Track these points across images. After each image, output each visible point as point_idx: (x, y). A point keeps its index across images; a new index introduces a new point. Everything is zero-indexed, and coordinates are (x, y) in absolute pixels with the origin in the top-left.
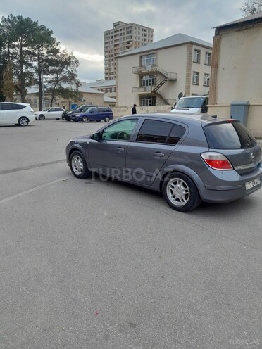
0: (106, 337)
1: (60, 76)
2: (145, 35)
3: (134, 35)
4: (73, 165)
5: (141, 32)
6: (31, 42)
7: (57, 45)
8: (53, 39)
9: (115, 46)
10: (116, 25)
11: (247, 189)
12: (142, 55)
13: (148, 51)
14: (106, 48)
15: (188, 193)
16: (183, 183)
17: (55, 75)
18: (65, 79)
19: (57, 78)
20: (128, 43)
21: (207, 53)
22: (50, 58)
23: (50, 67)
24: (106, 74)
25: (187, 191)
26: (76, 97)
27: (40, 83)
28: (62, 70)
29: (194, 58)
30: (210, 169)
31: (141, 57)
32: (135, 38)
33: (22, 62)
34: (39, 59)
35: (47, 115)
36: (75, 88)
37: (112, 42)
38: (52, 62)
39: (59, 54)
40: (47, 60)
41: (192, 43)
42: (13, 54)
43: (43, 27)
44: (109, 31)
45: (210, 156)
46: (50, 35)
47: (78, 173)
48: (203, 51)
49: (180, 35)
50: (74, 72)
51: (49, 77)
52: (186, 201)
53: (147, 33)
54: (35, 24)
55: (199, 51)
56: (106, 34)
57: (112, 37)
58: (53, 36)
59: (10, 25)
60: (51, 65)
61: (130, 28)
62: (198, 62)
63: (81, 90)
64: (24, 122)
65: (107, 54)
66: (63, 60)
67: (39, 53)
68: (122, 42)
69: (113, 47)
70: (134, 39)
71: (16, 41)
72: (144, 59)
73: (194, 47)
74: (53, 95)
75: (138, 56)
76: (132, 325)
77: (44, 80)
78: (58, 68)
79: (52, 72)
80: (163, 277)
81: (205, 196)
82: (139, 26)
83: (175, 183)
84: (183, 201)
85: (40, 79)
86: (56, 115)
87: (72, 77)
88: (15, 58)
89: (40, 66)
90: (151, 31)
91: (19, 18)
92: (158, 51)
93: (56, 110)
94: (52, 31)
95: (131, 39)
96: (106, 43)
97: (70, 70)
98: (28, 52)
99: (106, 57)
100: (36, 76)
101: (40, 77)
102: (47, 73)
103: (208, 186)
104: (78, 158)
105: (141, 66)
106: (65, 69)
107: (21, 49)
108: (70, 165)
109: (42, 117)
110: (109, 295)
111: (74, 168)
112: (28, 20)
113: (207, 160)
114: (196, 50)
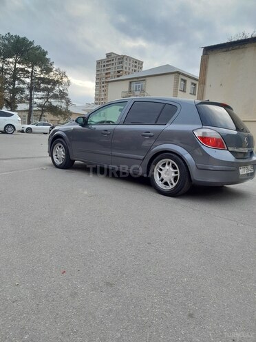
0: (74, 295)
1: (51, 94)
2: (135, 66)
3: (125, 66)
4: (54, 154)
5: (132, 64)
6: (26, 60)
7: (51, 65)
8: (48, 59)
9: (107, 74)
10: (108, 55)
11: (241, 173)
12: (131, 81)
13: (138, 78)
14: (97, 75)
15: (178, 175)
16: (173, 164)
17: (46, 93)
18: (55, 97)
19: (48, 95)
20: (119, 72)
21: (192, 83)
22: (42, 76)
23: (42, 85)
24: (96, 99)
25: (176, 173)
26: (65, 115)
27: (31, 99)
28: (54, 89)
29: (180, 86)
30: (203, 146)
31: (131, 82)
32: (126, 68)
33: (14, 77)
34: (32, 76)
35: (35, 129)
36: (65, 106)
37: (104, 70)
38: (44, 80)
39: (52, 73)
40: (40, 79)
41: (179, 73)
42: (7, 69)
43: (39, 48)
44: (102, 61)
45: (204, 133)
46: (45, 55)
47: (58, 163)
48: (189, 82)
49: (168, 66)
50: (65, 91)
51: (41, 94)
52: (174, 184)
53: (137, 64)
54: (31, 43)
55: (185, 81)
56: (98, 63)
57: (104, 66)
58: (47, 57)
59: (6, 42)
60: (43, 83)
61: (121, 59)
62: (184, 91)
63: (70, 109)
64: (10, 129)
65: (98, 81)
66: (55, 79)
67: (32, 71)
68: (113, 71)
69: (104, 75)
70: (124, 69)
71: (11, 57)
72: (134, 85)
73: (181, 77)
74: (43, 111)
75: (128, 82)
76: (109, 284)
77: (35, 96)
78: (49, 86)
79: (43, 90)
80: (150, 243)
81: (197, 176)
82: (130, 58)
83: (164, 165)
84: (172, 184)
85: (31, 95)
86: (43, 129)
87: (63, 95)
88: (8, 74)
89: (32, 83)
90: (141, 63)
91: (16, 36)
92: (147, 78)
93: (44, 125)
94: (47, 52)
95: (121, 69)
96: (98, 71)
97: (61, 89)
98: (22, 70)
99: (97, 83)
100: (27, 92)
101: (31, 93)
102: (38, 90)
103: (200, 165)
104: (60, 147)
105: (130, 91)
106: (57, 88)
107: (15, 66)
108: (51, 155)
109: (29, 130)
110: (82, 256)
111: (55, 157)
112: (24, 39)
113: (200, 137)
114: (182, 80)
